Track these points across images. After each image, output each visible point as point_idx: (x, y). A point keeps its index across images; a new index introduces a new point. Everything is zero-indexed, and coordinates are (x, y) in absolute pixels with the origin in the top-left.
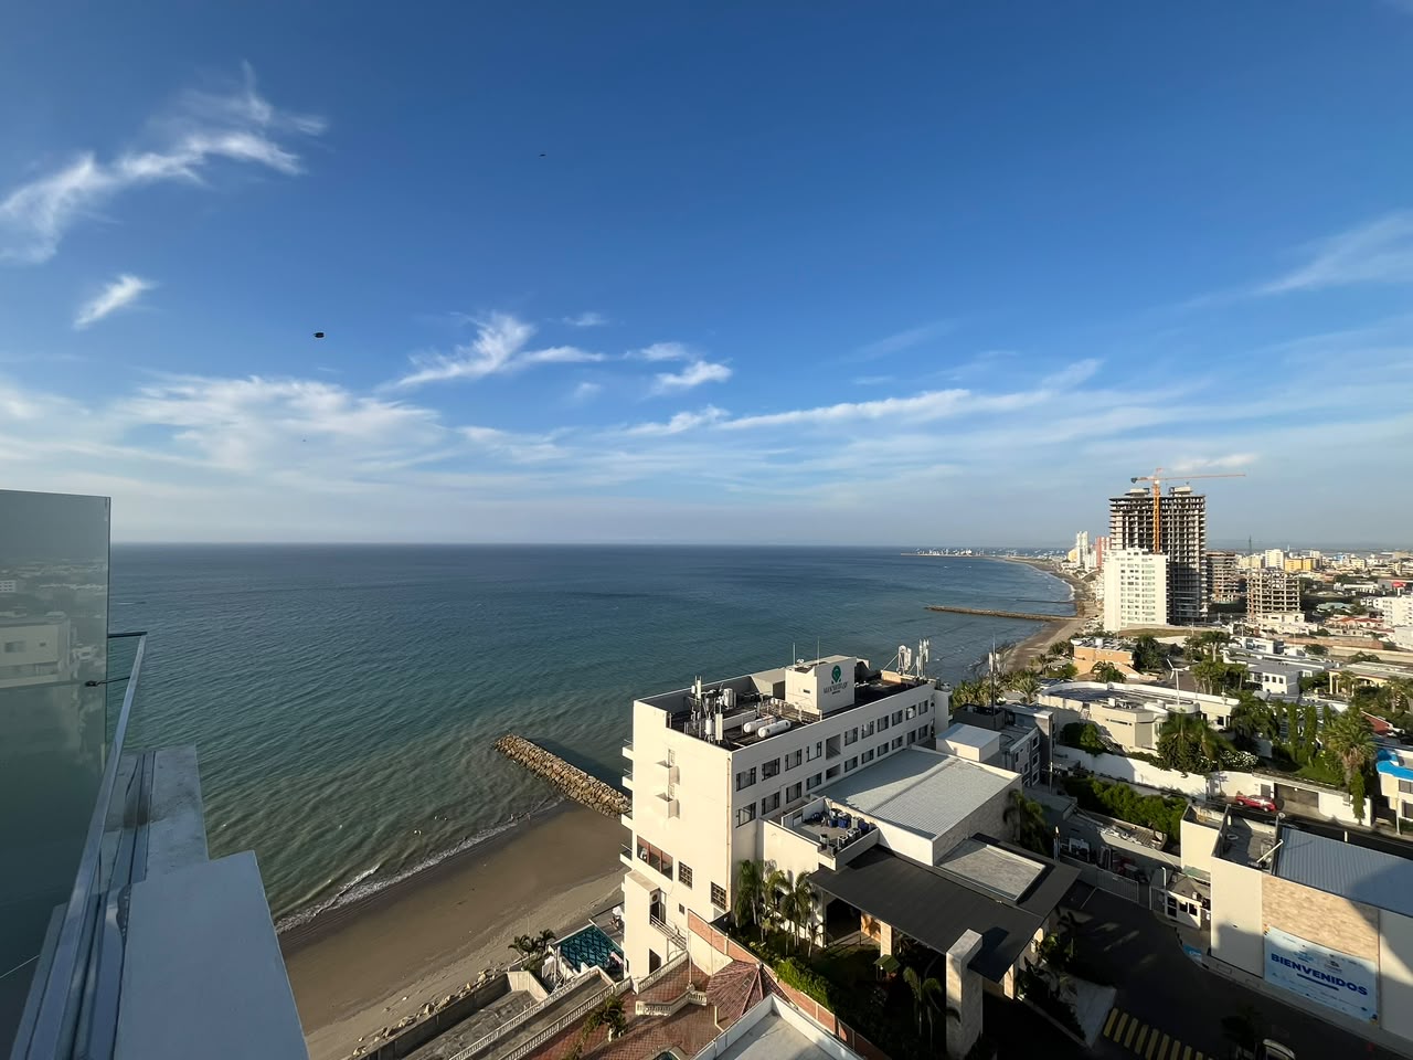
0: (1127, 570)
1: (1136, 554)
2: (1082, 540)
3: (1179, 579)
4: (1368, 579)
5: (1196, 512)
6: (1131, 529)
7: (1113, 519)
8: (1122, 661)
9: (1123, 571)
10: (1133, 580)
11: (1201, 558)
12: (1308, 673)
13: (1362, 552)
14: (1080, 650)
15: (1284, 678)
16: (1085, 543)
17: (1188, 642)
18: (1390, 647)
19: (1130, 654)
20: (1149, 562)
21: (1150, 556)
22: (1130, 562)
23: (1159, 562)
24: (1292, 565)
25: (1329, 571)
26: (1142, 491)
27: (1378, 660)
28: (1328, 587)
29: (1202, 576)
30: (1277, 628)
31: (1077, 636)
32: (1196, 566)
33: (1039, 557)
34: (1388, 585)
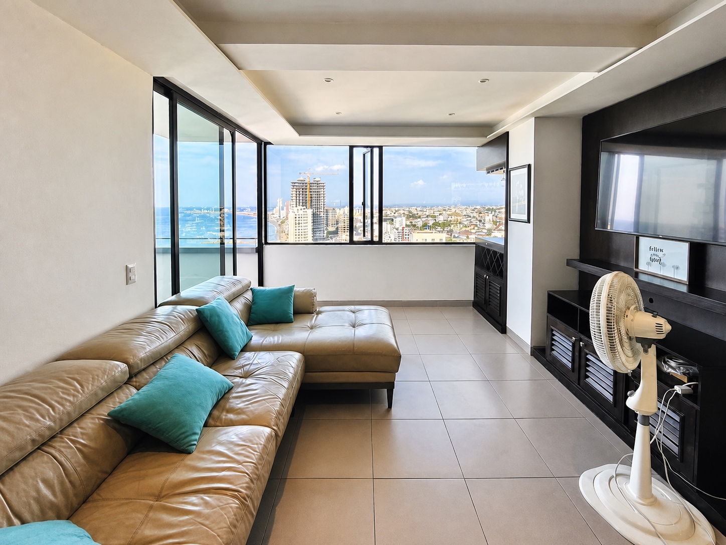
1: (301, 209)
3: (316, 220)
5: (322, 190)
6: (299, 197)
7: (292, 192)
9: (296, 218)
11: (324, 212)
16: (281, 204)
20: (306, 213)
21: (306, 210)
22: (299, 213)
23: (310, 212)
26: (303, 179)
29: (324, 219)
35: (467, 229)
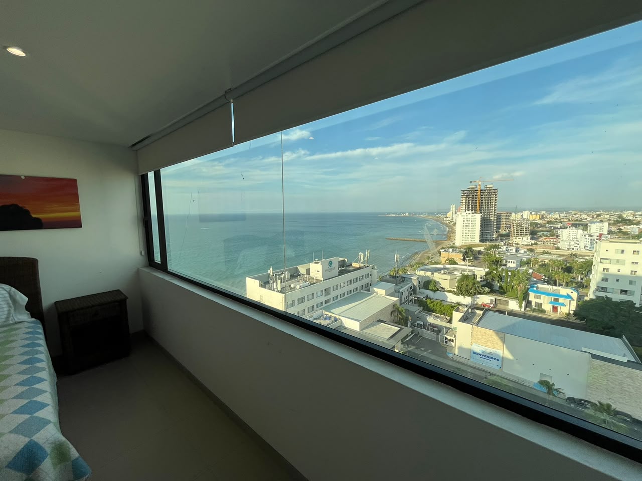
0: (466, 220)
1: (469, 214)
2: (453, 208)
3: (485, 223)
4: (559, 223)
5: (494, 196)
8: (458, 257)
9: (464, 221)
10: (467, 224)
11: (494, 215)
12: (524, 259)
13: (560, 211)
14: (444, 254)
15: (515, 261)
16: (454, 209)
17: (485, 249)
18: (558, 248)
19: (462, 255)
20: (474, 217)
21: (475, 214)
22: (467, 217)
23: (478, 217)
24: (532, 218)
25: (546, 219)
26: (474, 187)
27: (550, 254)
28: (543, 226)
29: (494, 222)
30: (520, 243)
31: (443, 248)
32: (492, 218)
33: (436, 216)
34: (566, 224)
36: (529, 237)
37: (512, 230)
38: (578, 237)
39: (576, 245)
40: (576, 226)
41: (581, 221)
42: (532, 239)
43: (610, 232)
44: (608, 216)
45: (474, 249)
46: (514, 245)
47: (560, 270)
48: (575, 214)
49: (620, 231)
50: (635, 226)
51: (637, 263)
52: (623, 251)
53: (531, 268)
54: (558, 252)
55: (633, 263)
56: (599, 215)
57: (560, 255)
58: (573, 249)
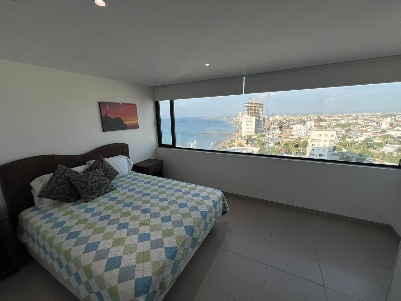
0: (247, 121)
1: (249, 117)
2: (240, 114)
3: (257, 122)
4: (293, 121)
5: (262, 107)
6: (249, 111)
7: (245, 109)
8: (244, 142)
10: (248, 123)
11: (262, 118)
12: (277, 142)
13: (293, 115)
14: (236, 141)
15: (272, 143)
16: (241, 115)
17: (258, 137)
18: (292, 135)
19: (246, 141)
20: (252, 119)
22: (248, 119)
23: (254, 119)
24: (280, 119)
25: (286, 120)
26: (251, 101)
27: (289, 138)
28: (285, 123)
29: (262, 122)
30: (274, 133)
31: (236, 138)
32: (261, 120)
33: (231, 119)
34: (296, 122)
35: (364, 129)
36: (279, 130)
37: (270, 126)
38: (301, 129)
39: (300, 133)
40: (300, 123)
41: (302, 120)
42: (280, 130)
43: (315, 126)
44: (314, 117)
45: (252, 137)
46: (272, 134)
47: (293, 147)
48: (300, 117)
49: (319, 125)
50: (325, 122)
51: (326, 141)
52: (321, 135)
53: (280, 146)
54: (293, 137)
55: (325, 141)
56: (310, 117)
57: (293, 139)
58: (299, 135)
